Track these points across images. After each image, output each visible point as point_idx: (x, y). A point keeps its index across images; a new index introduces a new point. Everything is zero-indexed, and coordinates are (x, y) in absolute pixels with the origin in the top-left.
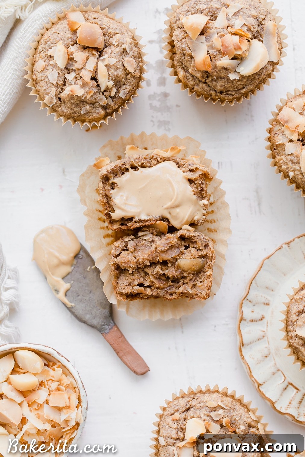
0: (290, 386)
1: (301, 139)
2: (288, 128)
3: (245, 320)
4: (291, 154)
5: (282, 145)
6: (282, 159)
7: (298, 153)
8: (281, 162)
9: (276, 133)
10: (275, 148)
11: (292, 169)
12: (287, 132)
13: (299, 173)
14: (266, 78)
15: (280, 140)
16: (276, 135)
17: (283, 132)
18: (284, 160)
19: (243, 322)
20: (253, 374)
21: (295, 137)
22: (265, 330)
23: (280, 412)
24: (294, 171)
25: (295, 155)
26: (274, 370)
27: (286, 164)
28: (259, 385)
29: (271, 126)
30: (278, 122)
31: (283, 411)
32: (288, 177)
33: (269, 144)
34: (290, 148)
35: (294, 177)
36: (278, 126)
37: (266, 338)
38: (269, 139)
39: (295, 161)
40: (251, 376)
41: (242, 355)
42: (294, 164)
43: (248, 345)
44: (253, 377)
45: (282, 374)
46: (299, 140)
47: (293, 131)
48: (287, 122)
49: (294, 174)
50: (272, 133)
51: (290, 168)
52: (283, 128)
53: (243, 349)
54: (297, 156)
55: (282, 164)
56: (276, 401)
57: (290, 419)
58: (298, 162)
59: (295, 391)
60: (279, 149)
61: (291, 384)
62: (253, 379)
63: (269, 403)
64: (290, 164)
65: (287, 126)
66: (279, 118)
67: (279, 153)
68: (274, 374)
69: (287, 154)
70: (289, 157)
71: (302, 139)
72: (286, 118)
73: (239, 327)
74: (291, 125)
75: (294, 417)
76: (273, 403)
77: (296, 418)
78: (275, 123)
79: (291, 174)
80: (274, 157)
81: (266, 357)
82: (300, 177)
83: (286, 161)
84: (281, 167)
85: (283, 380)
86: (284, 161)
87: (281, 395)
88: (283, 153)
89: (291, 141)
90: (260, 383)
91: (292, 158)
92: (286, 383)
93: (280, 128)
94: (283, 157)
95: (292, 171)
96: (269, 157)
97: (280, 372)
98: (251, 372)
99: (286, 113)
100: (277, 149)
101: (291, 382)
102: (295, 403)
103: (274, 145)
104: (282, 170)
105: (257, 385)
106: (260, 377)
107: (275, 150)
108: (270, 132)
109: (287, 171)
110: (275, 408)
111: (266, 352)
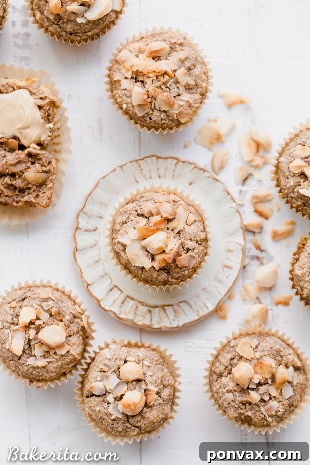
0: (115, 288)
1: (134, 77)
2: (124, 66)
3: (80, 229)
4: (126, 89)
5: (118, 81)
6: (118, 93)
7: (131, 88)
8: (117, 95)
9: (114, 71)
10: (113, 84)
11: (125, 102)
12: (123, 71)
13: (130, 105)
14: (110, 24)
15: (117, 77)
16: (114, 73)
17: (120, 70)
18: (120, 93)
19: (78, 230)
20: (84, 275)
21: (129, 75)
22: (97, 239)
23: (104, 309)
24: (126, 104)
25: (128, 90)
26: (102, 273)
27: (121, 97)
28: (88, 285)
29: (111, 65)
30: (117, 62)
31: (107, 308)
32: (122, 108)
33: (108, 79)
34: (125, 84)
35: (127, 109)
36: (117, 65)
37: (97, 246)
38: (109, 76)
39: (128, 95)
40: (82, 277)
41: (75, 259)
42: (127, 98)
43: (81, 250)
44: (83, 278)
45: (109, 278)
46: (132, 78)
47: (128, 70)
48: (124, 62)
49: (127, 106)
50: (112, 71)
51: (123, 101)
52: (120, 66)
53: (77, 254)
54: (130, 91)
55: (117, 97)
56: (102, 300)
57: (113, 315)
58: (130, 96)
59: (119, 292)
60: (117, 84)
61: (117, 287)
62: (83, 280)
63: (96, 301)
64: (124, 97)
65: (123, 65)
66: (117, 58)
67: (116, 88)
68: (102, 277)
69: (122, 89)
70: (123, 92)
71: (136, 77)
72: (123, 59)
73: (75, 235)
74: (127, 65)
75: (115, 314)
76: (99, 301)
77: (117, 315)
78: (114, 62)
79: (124, 106)
80: (112, 92)
81: (97, 262)
82: (132, 109)
83: (121, 95)
84: (116, 100)
85: (109, 283)
86: (119, 95)
87: (107, 295)
88: (119, 88)
89: (126, 78)
90: (89, 282)
91: (126, 92)
92: (112, 286)
93: (118, 67)
94: (118, 91)
95: (126, 103)
96: (107, 91)
97: (107, 276)
98: (82, 274)
99: (124, 55)
100: (114, 85)
101: (116, 284)
102: (118, 303)
103: (113, 81)
104: (118, 102)
105: (86, 285)
106: (89, 277)
107: (113, 85)
108: (110, 71)
109: (121, 103)
110: (100, 305)
111: (97, 258)
